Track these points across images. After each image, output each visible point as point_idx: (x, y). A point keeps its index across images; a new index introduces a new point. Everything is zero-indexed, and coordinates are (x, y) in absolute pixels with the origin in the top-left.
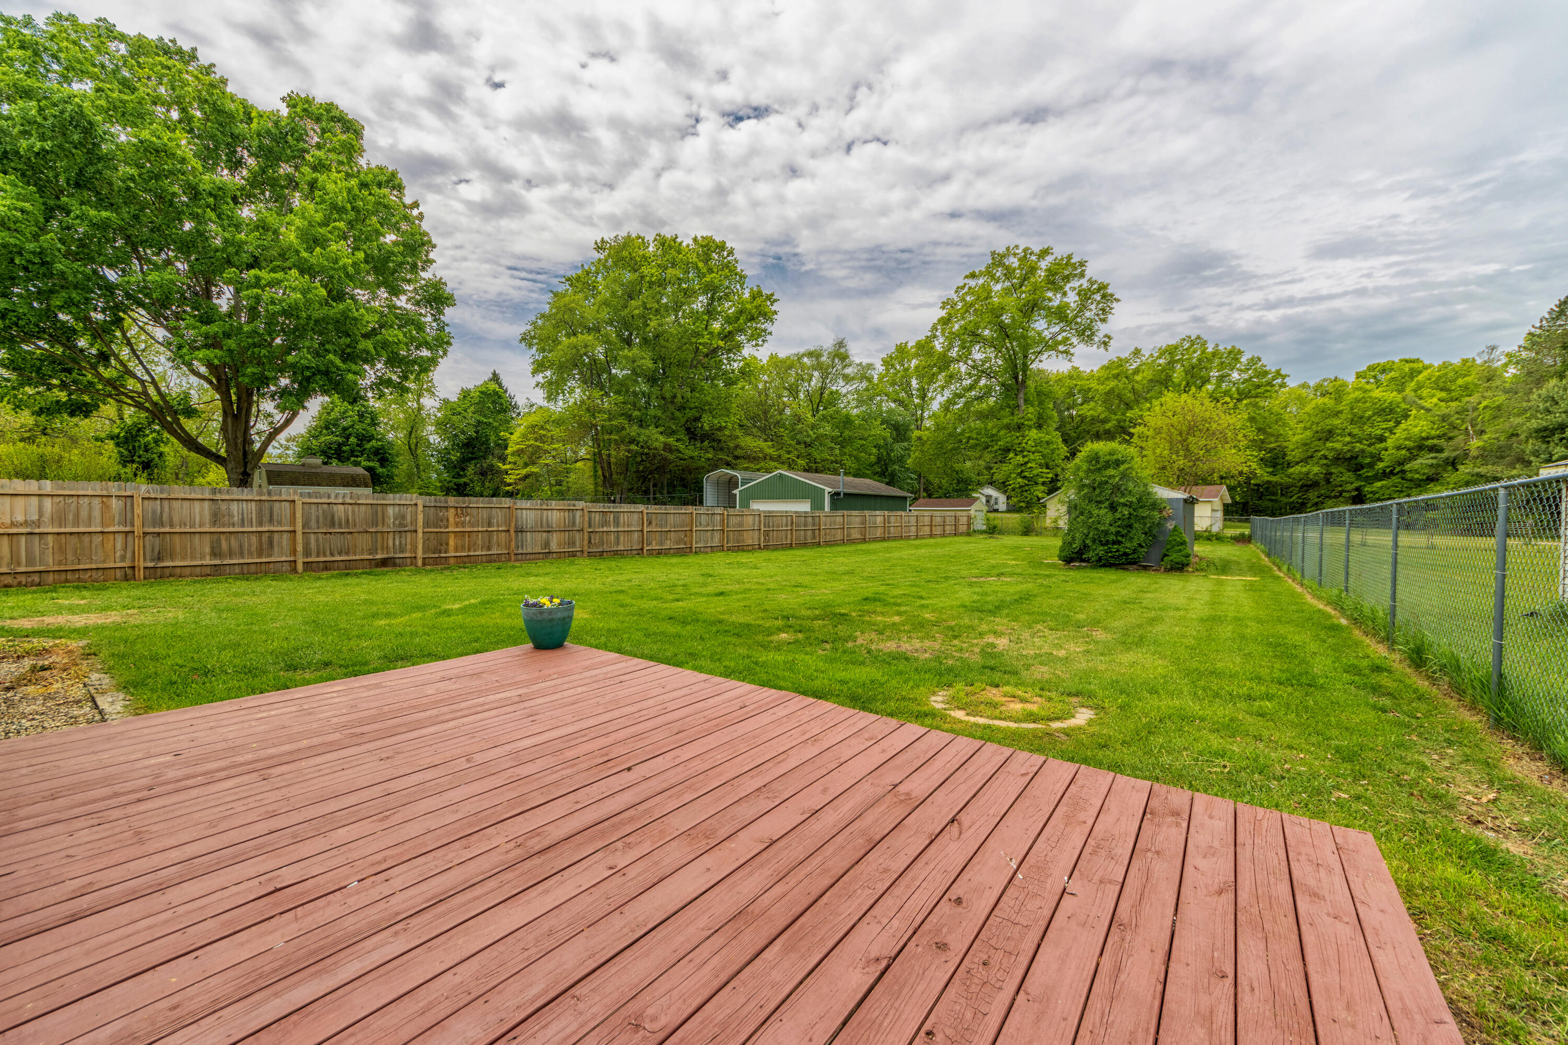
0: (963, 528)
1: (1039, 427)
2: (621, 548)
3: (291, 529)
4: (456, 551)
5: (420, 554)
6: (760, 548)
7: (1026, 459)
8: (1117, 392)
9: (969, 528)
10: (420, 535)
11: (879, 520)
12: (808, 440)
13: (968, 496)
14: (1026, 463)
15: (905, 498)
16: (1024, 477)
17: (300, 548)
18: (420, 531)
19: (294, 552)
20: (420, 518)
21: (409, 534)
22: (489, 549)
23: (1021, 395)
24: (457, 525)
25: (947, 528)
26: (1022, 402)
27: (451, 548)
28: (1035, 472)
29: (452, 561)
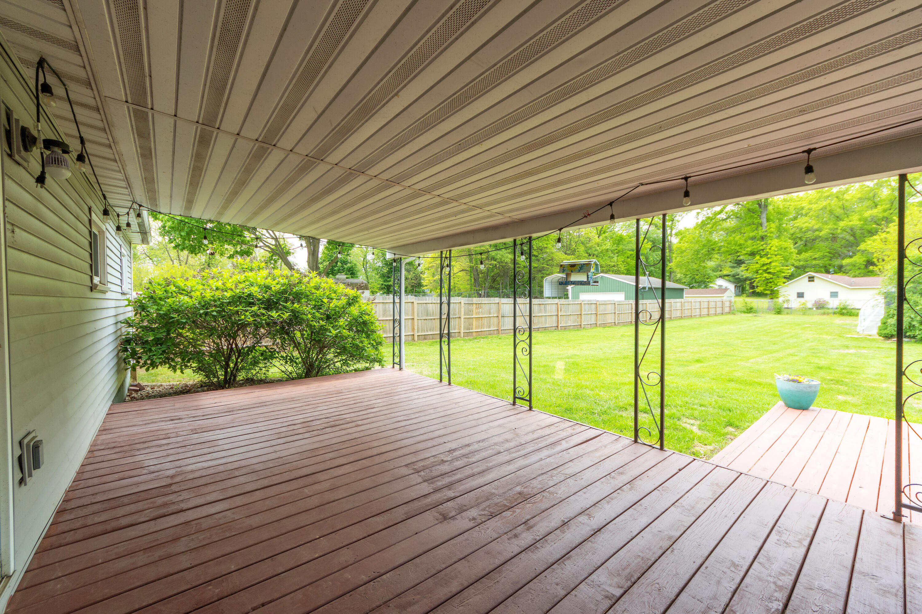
0: (727, 310)
1: (778, 237)
2: (547, 326)
3: (412, 317)
4: (476, 329)
5: (462, 331)
6: (615, 325)
7: (770, 260)
8: (828, 208)
9: (730, 309)
10: (462, 319)
11: (679, 305)
12: (596, 253)
13: (706, 287)
14: (770, 263)
15: (682, 290)
16: (769, 273)
17: (416, 328)
18: (463, 317)
19: (413, 329)
20: (463, 310)
21: (457, 319)
22: (489, 327)
23: (764, 215)
24: (477, 313)
25: (718, 309)
26: (764, 220)
27: (474, 326)
28: (778, 269)
29: (474, 334)
